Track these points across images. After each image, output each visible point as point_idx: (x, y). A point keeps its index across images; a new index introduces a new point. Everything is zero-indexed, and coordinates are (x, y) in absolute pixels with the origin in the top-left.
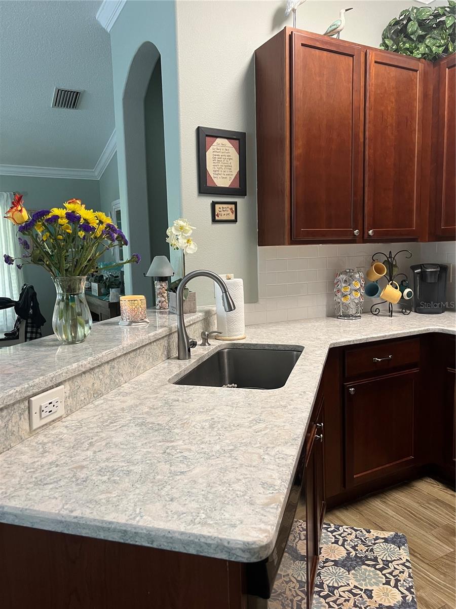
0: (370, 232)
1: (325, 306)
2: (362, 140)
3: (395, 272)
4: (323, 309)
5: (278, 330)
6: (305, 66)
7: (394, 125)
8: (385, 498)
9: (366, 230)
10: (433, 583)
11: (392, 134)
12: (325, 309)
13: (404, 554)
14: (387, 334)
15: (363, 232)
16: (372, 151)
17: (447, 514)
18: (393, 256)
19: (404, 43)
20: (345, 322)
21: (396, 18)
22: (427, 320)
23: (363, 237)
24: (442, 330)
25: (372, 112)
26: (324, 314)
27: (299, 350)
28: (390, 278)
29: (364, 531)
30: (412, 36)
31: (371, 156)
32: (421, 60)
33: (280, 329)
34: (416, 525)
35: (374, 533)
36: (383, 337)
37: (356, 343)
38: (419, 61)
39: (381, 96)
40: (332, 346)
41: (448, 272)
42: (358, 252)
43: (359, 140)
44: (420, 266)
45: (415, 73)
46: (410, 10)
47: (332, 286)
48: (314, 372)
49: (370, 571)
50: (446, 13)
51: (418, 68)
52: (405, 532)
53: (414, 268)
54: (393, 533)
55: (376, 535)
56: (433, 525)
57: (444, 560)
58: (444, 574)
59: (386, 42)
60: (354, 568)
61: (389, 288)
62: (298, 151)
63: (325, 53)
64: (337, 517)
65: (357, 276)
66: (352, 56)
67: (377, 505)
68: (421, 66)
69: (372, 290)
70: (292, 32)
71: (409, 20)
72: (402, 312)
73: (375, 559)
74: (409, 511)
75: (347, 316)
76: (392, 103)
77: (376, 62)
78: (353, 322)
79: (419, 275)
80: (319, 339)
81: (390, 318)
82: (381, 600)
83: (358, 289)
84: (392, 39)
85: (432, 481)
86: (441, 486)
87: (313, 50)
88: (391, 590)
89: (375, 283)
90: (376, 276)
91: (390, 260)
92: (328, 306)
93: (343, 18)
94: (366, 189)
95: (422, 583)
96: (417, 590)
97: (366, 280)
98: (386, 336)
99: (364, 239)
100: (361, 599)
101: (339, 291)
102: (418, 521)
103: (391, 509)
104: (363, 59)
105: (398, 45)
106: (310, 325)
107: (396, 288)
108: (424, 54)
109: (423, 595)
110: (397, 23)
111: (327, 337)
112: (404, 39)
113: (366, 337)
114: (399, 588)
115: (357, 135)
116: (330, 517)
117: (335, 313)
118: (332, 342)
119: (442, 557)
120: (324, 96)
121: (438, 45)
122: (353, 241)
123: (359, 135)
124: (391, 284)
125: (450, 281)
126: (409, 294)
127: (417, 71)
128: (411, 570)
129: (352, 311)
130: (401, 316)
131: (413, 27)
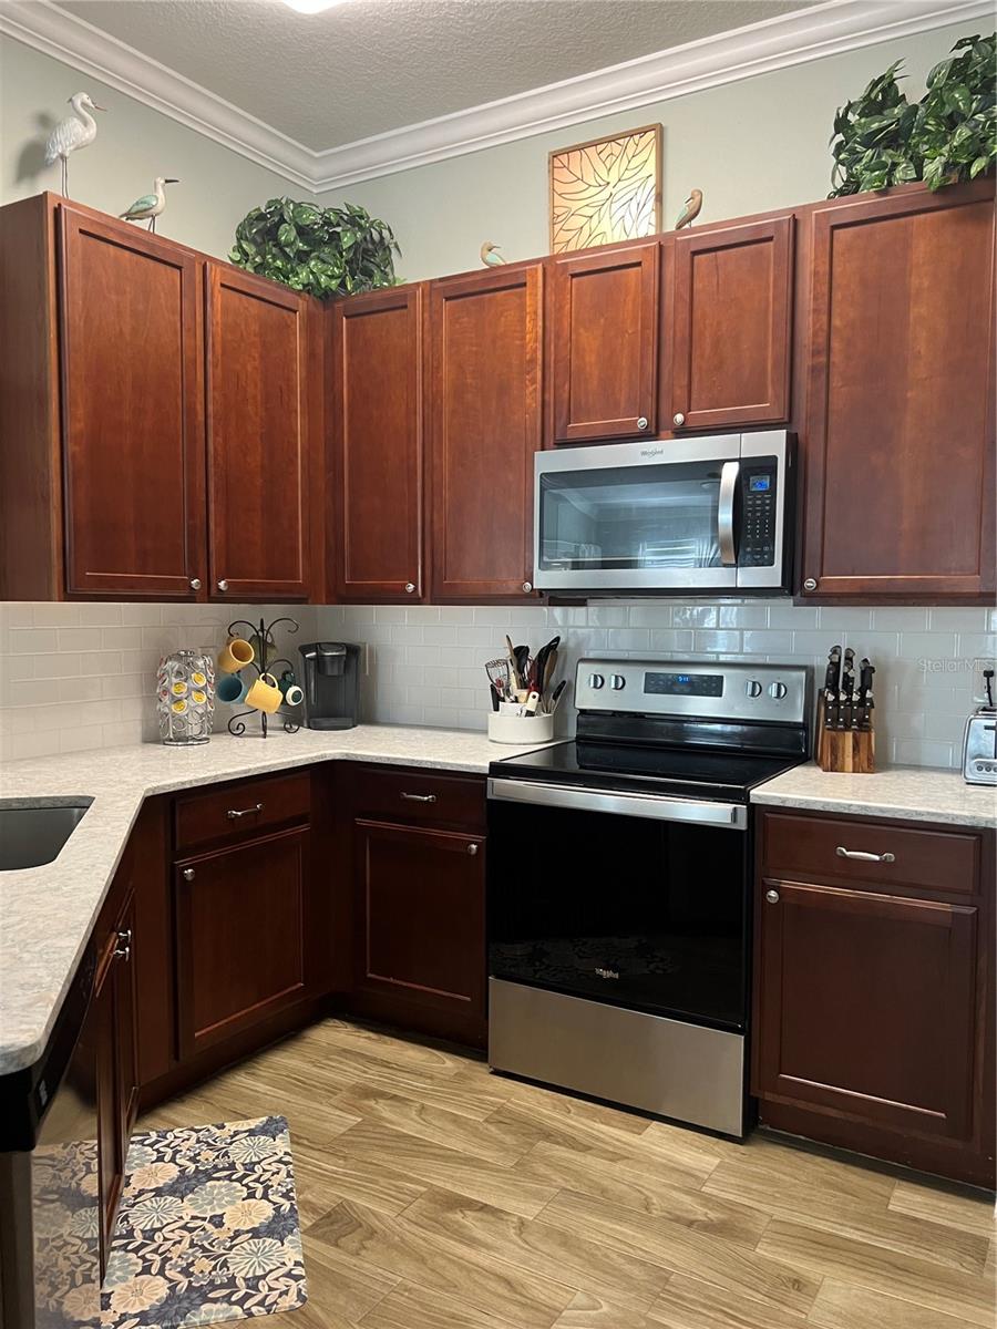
0: (222, 584)
1: (138, 722)
2: (201, 418)
3: (272, 656)
4: (136, 729)
5: (40, 772)
6: (87, 271)
7: (259, 398)
8: (254, 1068)
9: (213, 580)
10: (326, 1176)
11: (256, 414)
12: (139, 729)
13: (282, 1145)
14: (251, 766)
15: (208, 583)
16: (220, 439)
17: (355, 1068)
18: (266, 628)
19: (275, 258)
20: (180, 749)
21: (259, 209)
22: (326, 740)
23: (209, 593)
24: (347, 754)
25: (219, 370)
26: (138, 738)
27: (82, 805)
28: (263, 667)
29: (214, 1129)
30: (287, 250)
31: (219, 448)
32: (303, 294)
33: (43, 769)
34: (305, 1097)
35: (231, 1127)
36: (245, 772)
37: (195, 784)
38: (299, 295)
39: (236, 345)
40: (151, 794)
41: (361, 659)
42: (204, 619)
43: (196, 417)
44: (315, 647)
45: (292, 314)
46: (283, 201)
47: (152, 683)
48: (114, 834)
49: (221, 1186)
50: (341, 223)
51: (298, 306)
52: (286, 1113)
53: (304, 649)
54: (265, 1119)
55: (233, 1129)
56: (333, 1089)
57: (346, 1138)
58: (345, 1158)
59: (244, 246)
60: (192, 1191)
61: (260, 684)
62: (75, 426)
63: (127, 253)
64: (163, 1119)
65: (200, 663)
66: (180, 268)
67: (242, 1082)
68: (301, 305)
69: (231, 690)
70: (60, 205)
71: (282, 220)
72: (285, 729)
73: (232, 1166)
74: (295, 1079)
75: (182, 739)
76: (254, 360)
77: (222, 285)
78: (194, 751)
79: (312, 663)
80: (124, 782)
81: (262, 740)
82: (238, 1224)
83: (202, 688)
84: (253, 241)
85: (338, 1023)
86: (350, 1028)
87: (103, 245)
88: (256, 1204)
89: (236, 676)
90: (237, 664)
91: (261, 634)
92: (145, 721)
93: (160, 194)
94: (212, 506)
95: (308, 1180)
96: (300, 1192)
97: (218, 670)
98: (250, 770)
99: (211, 596)
100: (202, 1233)
101: (165, 692)
102: (310, 1090)
103: (263, 1083)
104: (199, 277)
105: (264, 258)
106: (107, 759)
107: (274, 686)
108: (308, 285)
109: (310, 1196)
110: (261, 217)
111: (140, 778)
112: (274, 250)
113: (214, 773)
114: (270, 1197)
115: (191, 411)
116: (149, 1122)
117: (158, 734)
118: (149, 786)
119: (343, 1134)
120: (127, 330)
121: (329, 273)
122: (190, 598)
123: (195, 409)
124: (264, 678)
125: (365, 672)
126: (296, 697)
127: (295, 312)
128: (291, 1166)
129: (194, 730)
130: (284, 735)
131: (287, 233)
